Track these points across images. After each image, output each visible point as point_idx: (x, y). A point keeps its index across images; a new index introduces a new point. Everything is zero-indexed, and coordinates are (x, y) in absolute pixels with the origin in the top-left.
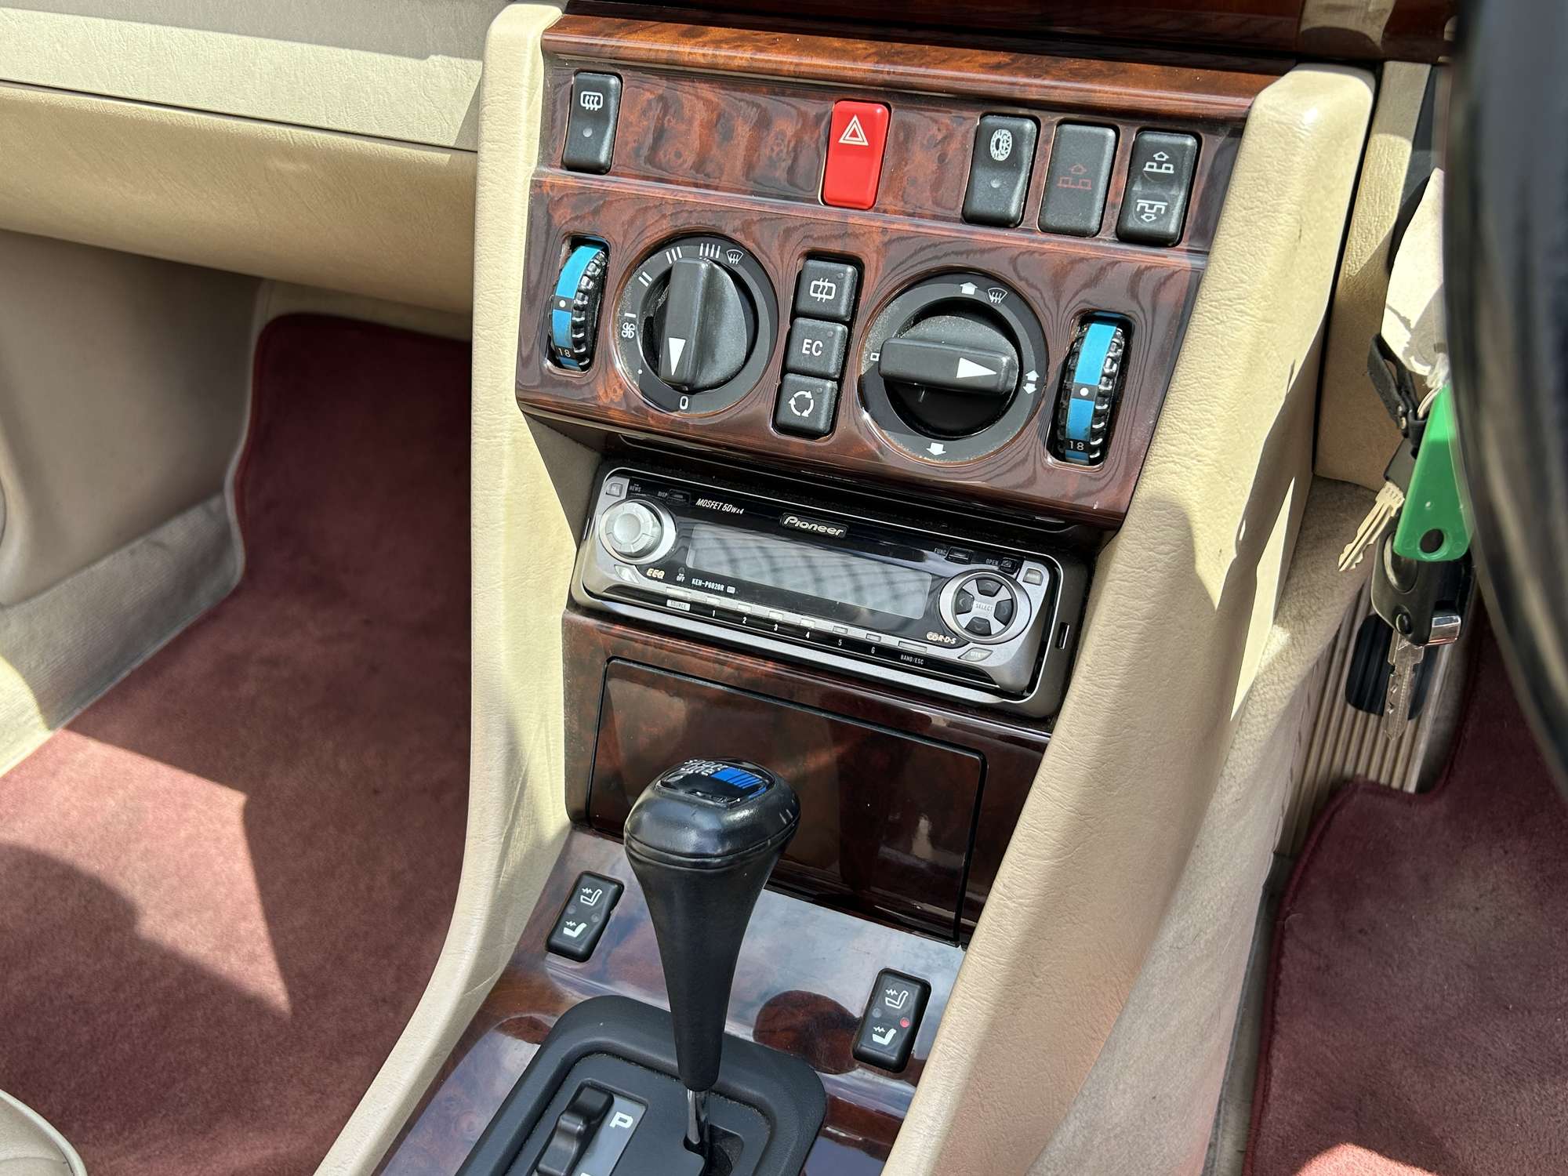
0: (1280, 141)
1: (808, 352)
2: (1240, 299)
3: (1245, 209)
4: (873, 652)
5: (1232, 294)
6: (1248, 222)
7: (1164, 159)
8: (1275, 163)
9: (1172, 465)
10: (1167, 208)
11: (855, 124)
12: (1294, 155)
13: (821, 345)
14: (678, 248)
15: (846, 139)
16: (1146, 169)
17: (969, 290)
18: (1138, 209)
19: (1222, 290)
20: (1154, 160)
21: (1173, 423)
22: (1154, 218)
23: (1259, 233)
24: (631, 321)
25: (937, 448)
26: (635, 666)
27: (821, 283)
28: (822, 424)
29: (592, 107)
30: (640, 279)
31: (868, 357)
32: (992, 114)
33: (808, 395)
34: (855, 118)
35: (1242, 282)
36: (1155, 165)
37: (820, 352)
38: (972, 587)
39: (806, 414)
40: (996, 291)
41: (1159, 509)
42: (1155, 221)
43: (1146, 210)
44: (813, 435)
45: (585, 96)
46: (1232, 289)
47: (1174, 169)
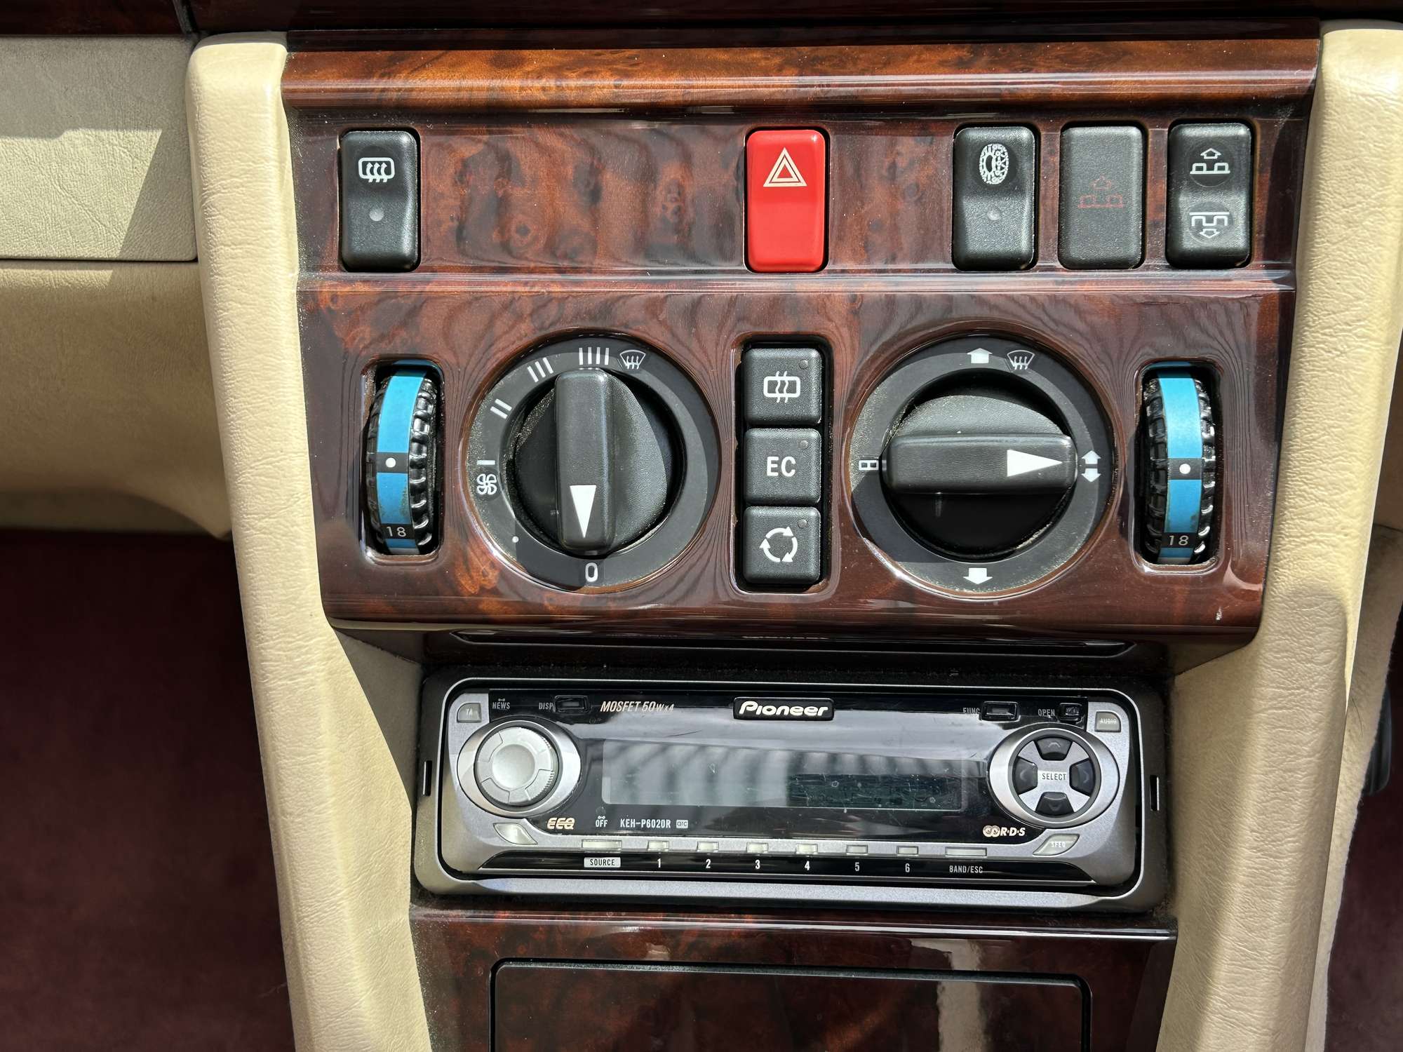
0: (1372, 118)
1: (776, 474)
2: (1359, 321)
3: (1344, 207)
4: (908, 869)
5: (1348, 315)
6: (1349, 223)
7: (1216, 157)
8: (1371, 145)
9: (1314, 546)
10: (1230, 217)
11: (785, 160)
12: (1392, 133)
13: (793, 462)
14: (545, 360)
15: (773, 180)
16: (1194, 172)
17: (980, 358)
18: (1193, 224)
19: (1334, 313)
20: (1202, 160)
21: (1305, 491)
22: (1217, 233)
23: (1367, 234)
24: (488, 470)
25: (978, 574)
26: (540, 966)
27: (777, 378)
28: (812, 569)
29: (378, 178)
30: (493, 409)
31: (856, 467)
32: (972, 125)
33: (787, 532)
34: (785, 152)
35: (1358, 299)
36: (1204, 165)
37: (793, 472)
38: (1030, 753)
39: (788, 558)
40: (1018, 355)
41: (1310, 606)
42: (1219, 235)
43: (1204, 224)
44: (800, 584)
45: (365, 164)
46: (1347, 310)
47: (1230, 168)
